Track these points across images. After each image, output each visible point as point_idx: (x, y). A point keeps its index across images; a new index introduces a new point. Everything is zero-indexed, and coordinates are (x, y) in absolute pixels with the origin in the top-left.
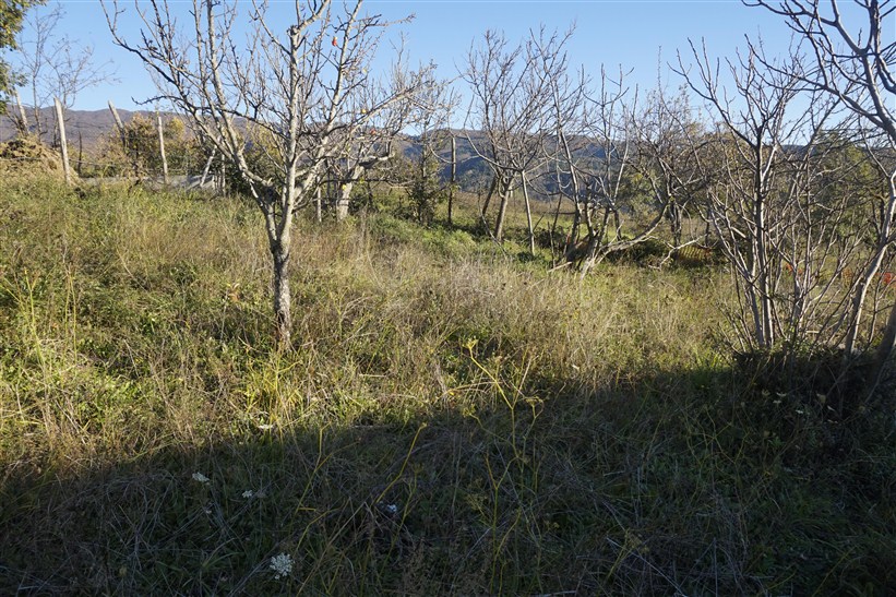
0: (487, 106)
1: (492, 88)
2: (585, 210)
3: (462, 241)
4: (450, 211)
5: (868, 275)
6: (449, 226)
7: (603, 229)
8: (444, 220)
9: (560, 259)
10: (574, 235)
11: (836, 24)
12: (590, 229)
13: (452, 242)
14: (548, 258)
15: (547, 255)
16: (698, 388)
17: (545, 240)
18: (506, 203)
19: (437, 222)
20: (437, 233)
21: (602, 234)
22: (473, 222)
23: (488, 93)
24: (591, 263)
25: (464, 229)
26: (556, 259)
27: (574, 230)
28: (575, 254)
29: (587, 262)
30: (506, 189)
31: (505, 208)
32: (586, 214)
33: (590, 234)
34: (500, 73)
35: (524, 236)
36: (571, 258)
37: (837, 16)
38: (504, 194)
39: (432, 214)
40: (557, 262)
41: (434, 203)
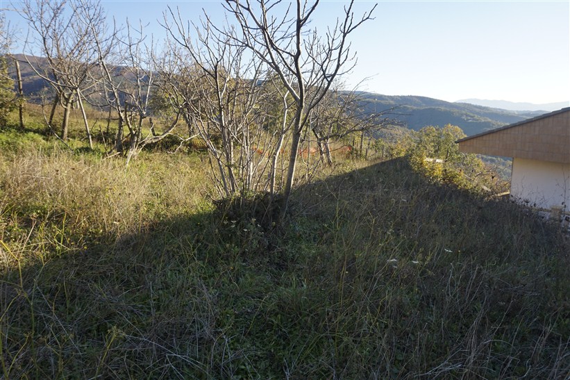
0: (44, 39)
1: (47, 26)
2: (126, 117)
3: (33, 140)
4: (21, 118)
5: (277, 151)
6: (22, 129)
7: (139, 129)
8: (17, 125)
9: (111, 151)
10: (120, 134)
11: (248, 9)
12: (130, 129)
13: (25, 141)
14: (103, 150)
15: (102, 147)
16: (197, 225)
17: (99, 138)
18: (68, 113)
19: (10, 126)
20: (11, 135)
21: (139, 132)
22: (43, 126)
23: (44, 29)
24: (134, 152)
25: (35, 132)
26: (109, 150)
27: (119, 130)
28: (123, 147)
29: (130, 152)
30: (68, 102)
31: (68, 115)
32: (126, 120)
33: (131, 133)
34: (53, 15)
35: (83, 135)
36: (120, 149)
37: (249, 5)
38: (66, 105)
39: (5, 121)
40: (109, 153)
41: (6, 111)
